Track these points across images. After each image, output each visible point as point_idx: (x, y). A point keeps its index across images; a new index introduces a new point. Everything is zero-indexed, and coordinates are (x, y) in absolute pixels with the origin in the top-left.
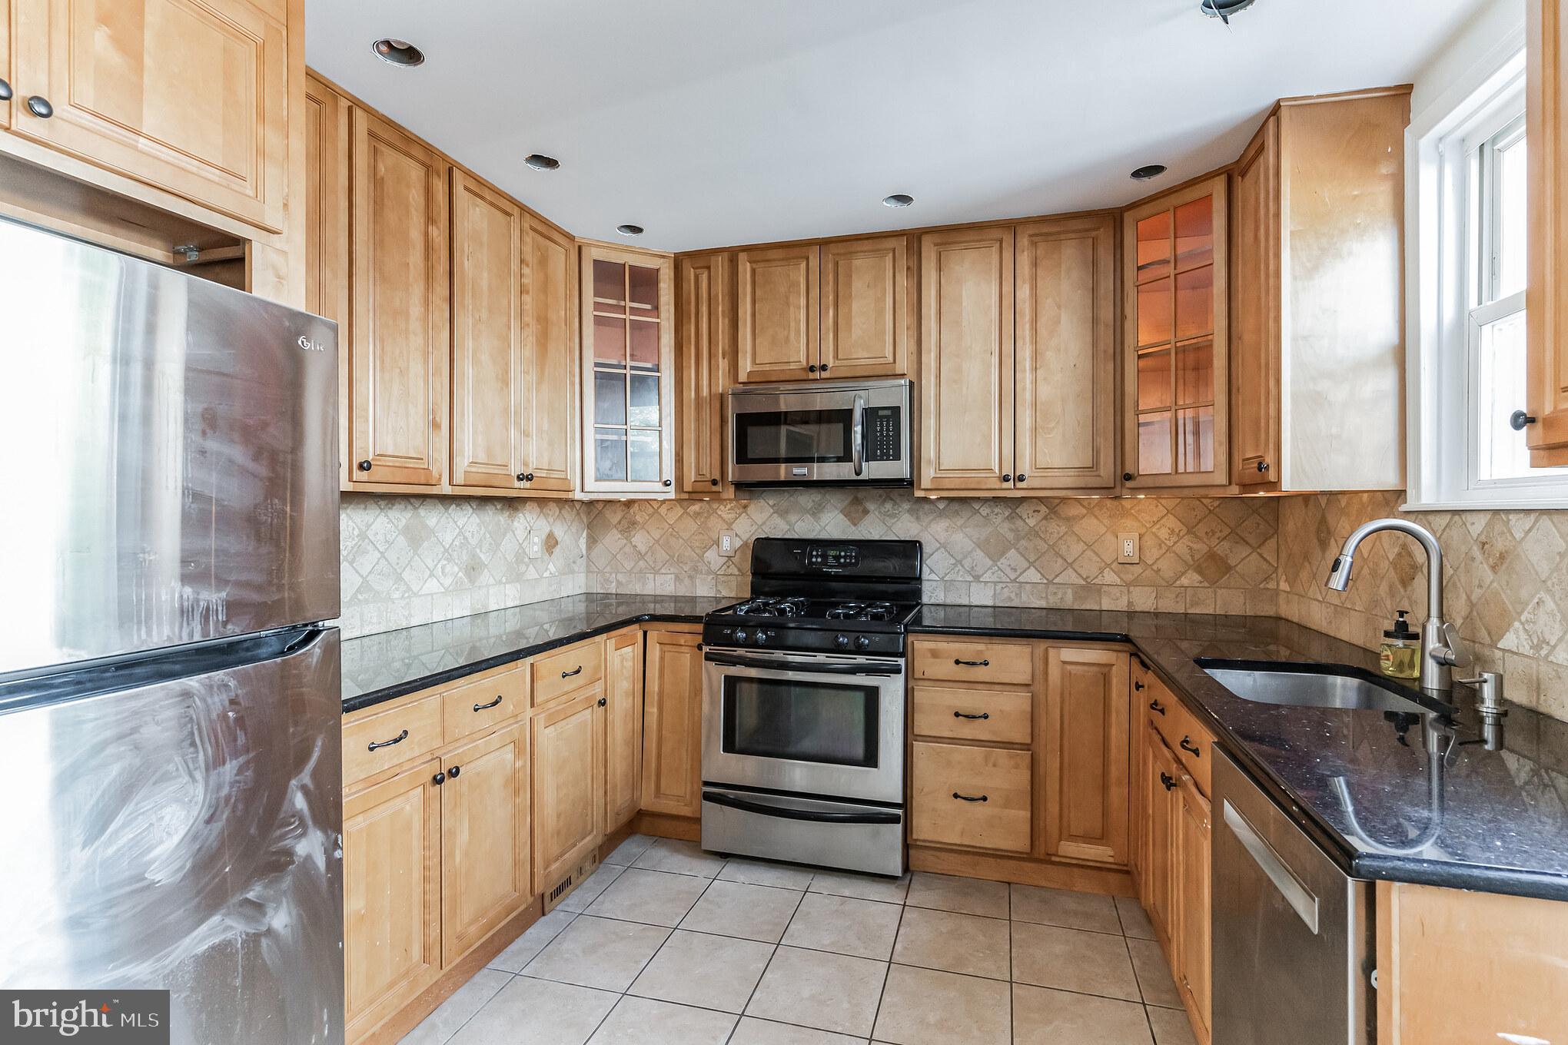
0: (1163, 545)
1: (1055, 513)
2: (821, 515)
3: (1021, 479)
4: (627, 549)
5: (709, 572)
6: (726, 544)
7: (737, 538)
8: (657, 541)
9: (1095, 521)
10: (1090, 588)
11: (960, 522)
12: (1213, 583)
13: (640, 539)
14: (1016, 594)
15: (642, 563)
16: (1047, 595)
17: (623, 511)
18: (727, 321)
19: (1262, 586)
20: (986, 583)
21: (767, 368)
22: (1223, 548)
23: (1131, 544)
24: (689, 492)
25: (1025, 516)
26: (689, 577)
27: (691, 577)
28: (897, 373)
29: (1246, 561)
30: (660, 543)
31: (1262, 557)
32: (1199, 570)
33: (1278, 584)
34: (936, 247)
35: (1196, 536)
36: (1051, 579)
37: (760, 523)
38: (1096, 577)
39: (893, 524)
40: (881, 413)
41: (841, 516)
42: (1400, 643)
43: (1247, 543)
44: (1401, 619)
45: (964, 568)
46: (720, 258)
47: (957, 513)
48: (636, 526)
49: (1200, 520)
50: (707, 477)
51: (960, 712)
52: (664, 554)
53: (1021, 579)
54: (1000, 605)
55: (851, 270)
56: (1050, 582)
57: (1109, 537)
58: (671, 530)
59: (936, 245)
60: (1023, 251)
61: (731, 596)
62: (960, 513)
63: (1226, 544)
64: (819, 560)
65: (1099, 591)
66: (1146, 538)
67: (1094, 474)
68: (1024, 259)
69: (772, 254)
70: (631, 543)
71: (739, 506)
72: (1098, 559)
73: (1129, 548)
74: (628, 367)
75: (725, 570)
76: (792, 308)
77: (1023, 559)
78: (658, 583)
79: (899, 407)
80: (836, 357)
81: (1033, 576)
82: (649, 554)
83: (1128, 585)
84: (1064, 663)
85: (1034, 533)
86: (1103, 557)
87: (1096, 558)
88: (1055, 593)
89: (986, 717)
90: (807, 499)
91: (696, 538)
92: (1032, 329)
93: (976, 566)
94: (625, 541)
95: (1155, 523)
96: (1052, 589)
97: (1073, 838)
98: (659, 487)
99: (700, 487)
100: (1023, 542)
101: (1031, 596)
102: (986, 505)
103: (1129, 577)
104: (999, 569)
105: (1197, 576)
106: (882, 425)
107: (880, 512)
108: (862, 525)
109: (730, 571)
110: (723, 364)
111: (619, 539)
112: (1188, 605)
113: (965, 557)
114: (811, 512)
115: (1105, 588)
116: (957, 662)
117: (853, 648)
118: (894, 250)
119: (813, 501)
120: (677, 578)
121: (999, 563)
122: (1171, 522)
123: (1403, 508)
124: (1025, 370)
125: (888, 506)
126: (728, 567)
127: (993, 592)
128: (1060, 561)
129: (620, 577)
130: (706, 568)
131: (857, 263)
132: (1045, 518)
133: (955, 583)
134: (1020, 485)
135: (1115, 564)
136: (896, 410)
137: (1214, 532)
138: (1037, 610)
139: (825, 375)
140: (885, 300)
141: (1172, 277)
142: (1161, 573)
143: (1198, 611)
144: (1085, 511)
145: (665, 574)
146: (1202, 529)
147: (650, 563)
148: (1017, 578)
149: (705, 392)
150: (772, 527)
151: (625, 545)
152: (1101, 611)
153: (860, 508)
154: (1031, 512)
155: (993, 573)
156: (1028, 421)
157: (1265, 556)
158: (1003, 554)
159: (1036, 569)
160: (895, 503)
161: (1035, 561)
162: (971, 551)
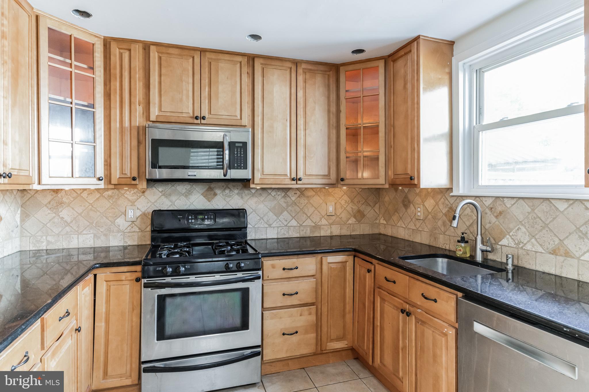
0: (343, 207)
1: (303, 194)
2: (190, 196)
3: (300, 179)
4: (56, 220)
5: (119, 231)
6: (131, 214)
7: (138, 211)
8: (80, 214)
9: (319, 198)
10: (316, 227)
11: (262, 199)
12: (359, 222)
13: (66, 214)
14: (287, 232)
15: (68, 229)
16: (300, 231)
17: (52, 195)
18: (141, 84)
19: (374, 222)
20: (274, 227)
21: (168, 114)
22: (362, 208)
23: (332, 207)
24: (114, 185)
25: (290, 196)
26: (104, 235)
27: (105, 235)
28: (243, 125)
29: (369, 212)
30: (82, 215)
31: (375, 211)
32: (355, 217)
33: (380, 221)
34: (261, 65)
35: (354, 203)
36: (301, 224)
37: (153, 201)
38: (319, 222)
39: (230, 200)
40: (237, 145)
41: (202, 197)
42: (463, 245)
43: (370, 205)
44: (463, 236)
45: (264, 221)
46: (137, 46)
47: (261, 195)
48: (62, 205)
49: (355, 197)
50: (128, 176)
51: (285, 293)
52: (86, 222)
53: (289, 225)
54: (280, 237)
55: (218, 68)
56: (301, 225)
57: (324, 204)
58: (90, 207)
59: (262, 64)
60: (300, 75)
61: (134, 244)
62: (262, 195)
63: (364, 206)
64: (193, 221)
65: (320, 228)
66: (337, 205)
67: (328, 178)
68: (301, 78)
69: (171, 51)
70: (59, 216)
71: (139, 192)
72: (320, 214)
73: (331, 209)
74: (73, 103)
75: (130, 229)
76: (184, 83)
77: (290, 215)
78: (81, 240)
79: (246, 143)
80: (210, 112)
81: (294, 223)
82: (74, 222)
83: (331, 224)
84: (329, 263)
85: (294, 203)
86: (321, 213)
87: (318, 214)
88: (303, 230)
89: (297, 293)
90: (182, 188)
91: (109, 211)
92: (303, 111)
93: (269, 219)
94: (54, 215)
95: (340, 198)
96: (302, 228)
97: (332, 340)
98: (94, 181)
99: (123, 181)
100: (290, 208)
101: (293, 232)
102: (274, 191)
103: (331, 221)
104: (280, 221)
105: (354, 219)
106: (237, 151)
107: (223, 195)
108: (213, 201)
109: (133, 230)
110: (139, 109)
111: (49, 213)
112: (351, 231)
113: (264, 216)
114: (184, 195)
115: (322, 227)
116: (284, 269)
117: (236, 269)
118: (241, 63)
119: (186, 189)
120: (95, 236)
121: (279, 218)
122: (345, 198)
123: (451, 194)
124: (301, 130)
125: (227, 191)
126: (132, 227)
127: (277, 232)
128: (305, 216)
129: (50, 238)
130: (117, 229)
131: (222, 65)
132: (299, 197)
133: (259, 228)
134: (299, 182)
135: (326, 216)
136: (245, 144)
137: (360, 202)
138: (295, 238)
139: (203, 122)
140: (236, 87)
141: (362, 97)
142: (342, 219)
143: (354, 234)
144: (314, 193)
145: (86, 234)
146: (356, 200)
147: (74, 228)
148: (287, 224)
149: (127, 124)
150: (161, 203)
151: (54, 217)
152: (320, 236)
153: (212, 193)
154: (293, 194)
155: (277, 223)
156: (302, 153)
157: (375, 210)
158: (281, 213)
159: (295, 220)
160: (231, 190)
161: (295, 216)
162: (267, 213)
